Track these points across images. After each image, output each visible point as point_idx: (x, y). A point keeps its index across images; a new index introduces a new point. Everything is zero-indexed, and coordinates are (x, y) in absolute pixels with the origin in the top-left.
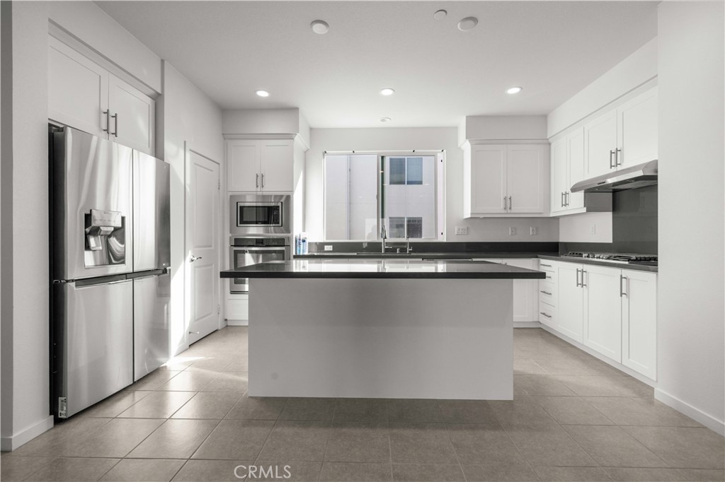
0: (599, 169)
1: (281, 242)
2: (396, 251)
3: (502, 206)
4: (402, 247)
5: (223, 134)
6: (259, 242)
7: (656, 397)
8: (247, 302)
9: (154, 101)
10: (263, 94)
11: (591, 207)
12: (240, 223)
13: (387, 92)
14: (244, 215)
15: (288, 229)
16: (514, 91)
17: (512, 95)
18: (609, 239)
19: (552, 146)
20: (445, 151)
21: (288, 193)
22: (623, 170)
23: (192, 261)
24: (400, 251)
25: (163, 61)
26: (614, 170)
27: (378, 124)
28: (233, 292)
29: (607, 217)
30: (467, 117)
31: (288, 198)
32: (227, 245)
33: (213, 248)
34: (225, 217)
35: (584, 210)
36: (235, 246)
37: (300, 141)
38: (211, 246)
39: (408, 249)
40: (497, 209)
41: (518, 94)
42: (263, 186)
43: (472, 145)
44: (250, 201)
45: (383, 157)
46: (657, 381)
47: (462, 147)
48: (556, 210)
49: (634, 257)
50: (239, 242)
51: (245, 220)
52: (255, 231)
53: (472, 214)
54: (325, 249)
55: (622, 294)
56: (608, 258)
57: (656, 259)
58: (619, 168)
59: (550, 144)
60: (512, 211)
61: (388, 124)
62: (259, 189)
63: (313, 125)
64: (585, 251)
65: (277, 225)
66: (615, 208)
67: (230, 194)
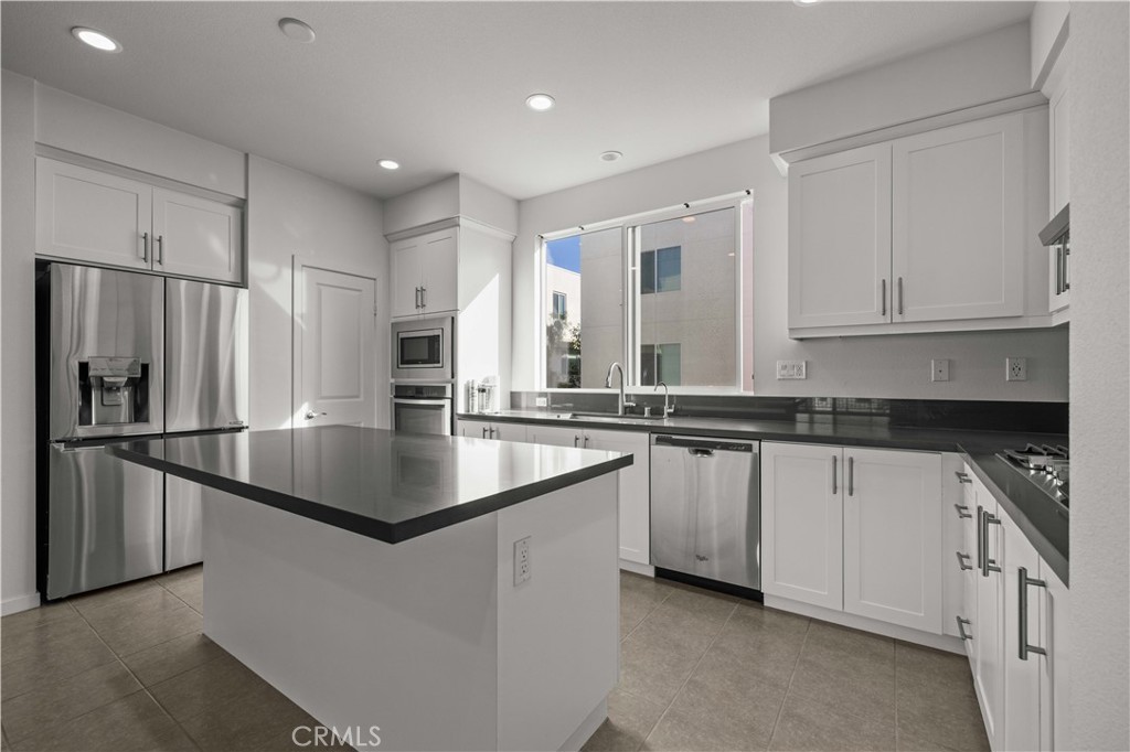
1: (443, 392)
2: (645, 414)
3: (875, 305)
4: (656, 405)
5: (385, 236)
6: (419, 392)
9: (239, 211)
10: (389, 165)
14: (404, 351)
19: (1051, 106)
20: (751, 191)
21: (452, 314)
23: (309, 417)
24: (652, 412)
25: (247, 155)
30: (773, 100)
32: (387, 395)
33: (361, 399)
36: (396, 397)
38: (357, 397)
39: (666, 411)
40: (861, 313)
42: (422, 307)
43: (790, 164)
45: (633, 229)
50: (401, 392)
51: (406, 358)
53: (790, 330)
54: (537, 404)
59: (1046, 104)
62: (419, 311)
63: (521, 195)
65: (436, 365)
67: (393, 320)
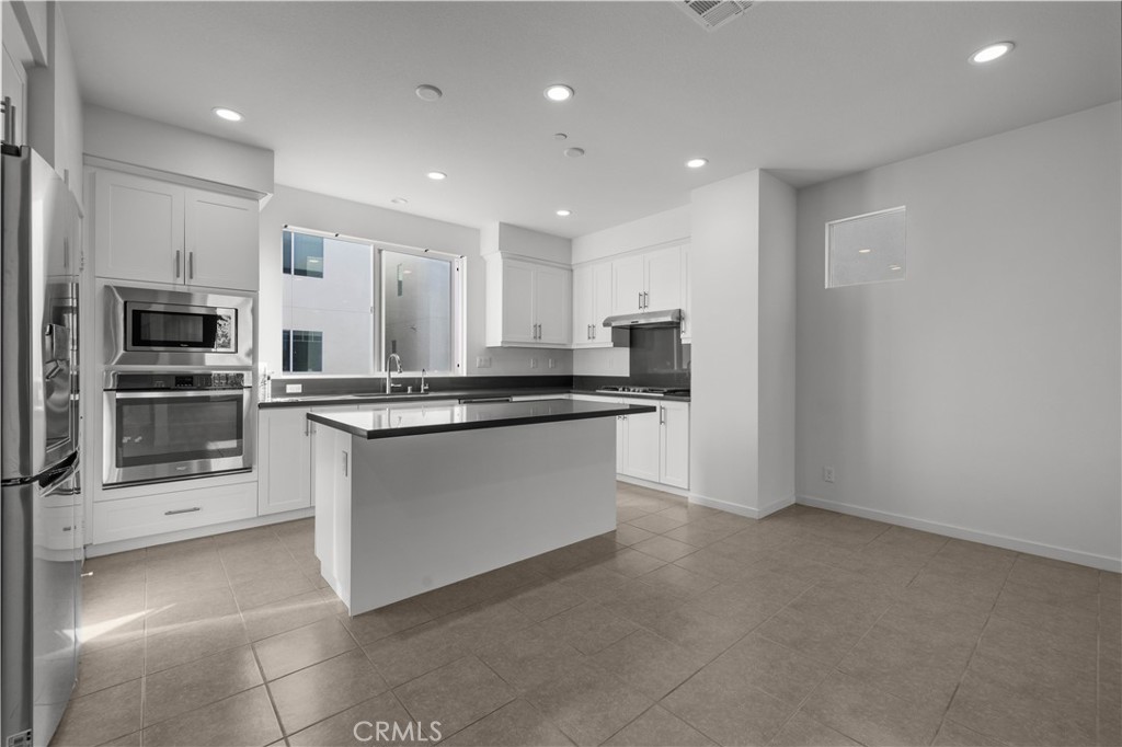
0: (628, 309)
2: (407, 391)
3: (532, 335)
5: (84, 154)
6: (183, 382)
7: (690, 501)
9: (27, 78)
10: (228, 115)
11: (617, 343)
12: (134, 344)
13: (436, 176)
16: (563, 213)
17: (559, 216)
18: (626, 373)
19: (575, 273)
20: (465, 257)
21: (249, 295)
22: (649, 313)
24: (413, 390)
26: (641, 311)
27: (387, 204)
28: (110, 486)
29: (626, 352)
30: (501, 224)
32: (95, 387)
34: (98, 327)
35: (611, 345)
36: (118, 390)
39: (422, 388)
40: (525, 337)
41: (566, 217)
42: (191, 277)
43: (503, 258)
45: (380, 251)
46: (689, 490)
47: (485, 258)
48: (580, 341)
49: (665, 390)
51: (143, 338)
53: (502, 342)
54: (288, 391)
55: (661, 422)
56: (644, 391)
57: (689, 391)
58: (646, 310)
59: (572, 271)
60: (542, 341)
61: (401, 206)
62: (180, 281)
64: (620, 385)
65: (225, 349)
66: (632, 345)
67: (103, 282)
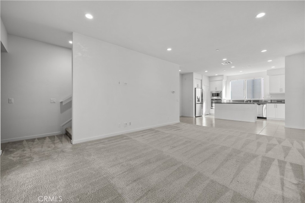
1: (220, 100)
4: (250, 101)
5: (209, 81)
6: (216, 100)
8: (214, 110)
9: (201, 81)
10: (216, 75)
14: (213, 95)
15: (222, 97)
23: (205, 102)
28: (211, 108)
31: (221, 92)
32: (210, 100)
34: (210, 95)
37: (224, 81)
38: (208, 100)
39: (252, 101)
43: (269, 76)
44: (214, 92)
45: (246, 80)
50: (212, 100)
52: (215, 98)
53: (269, 93)
62: (216, 90)
65: (219, 97)
67: (211, 91)
